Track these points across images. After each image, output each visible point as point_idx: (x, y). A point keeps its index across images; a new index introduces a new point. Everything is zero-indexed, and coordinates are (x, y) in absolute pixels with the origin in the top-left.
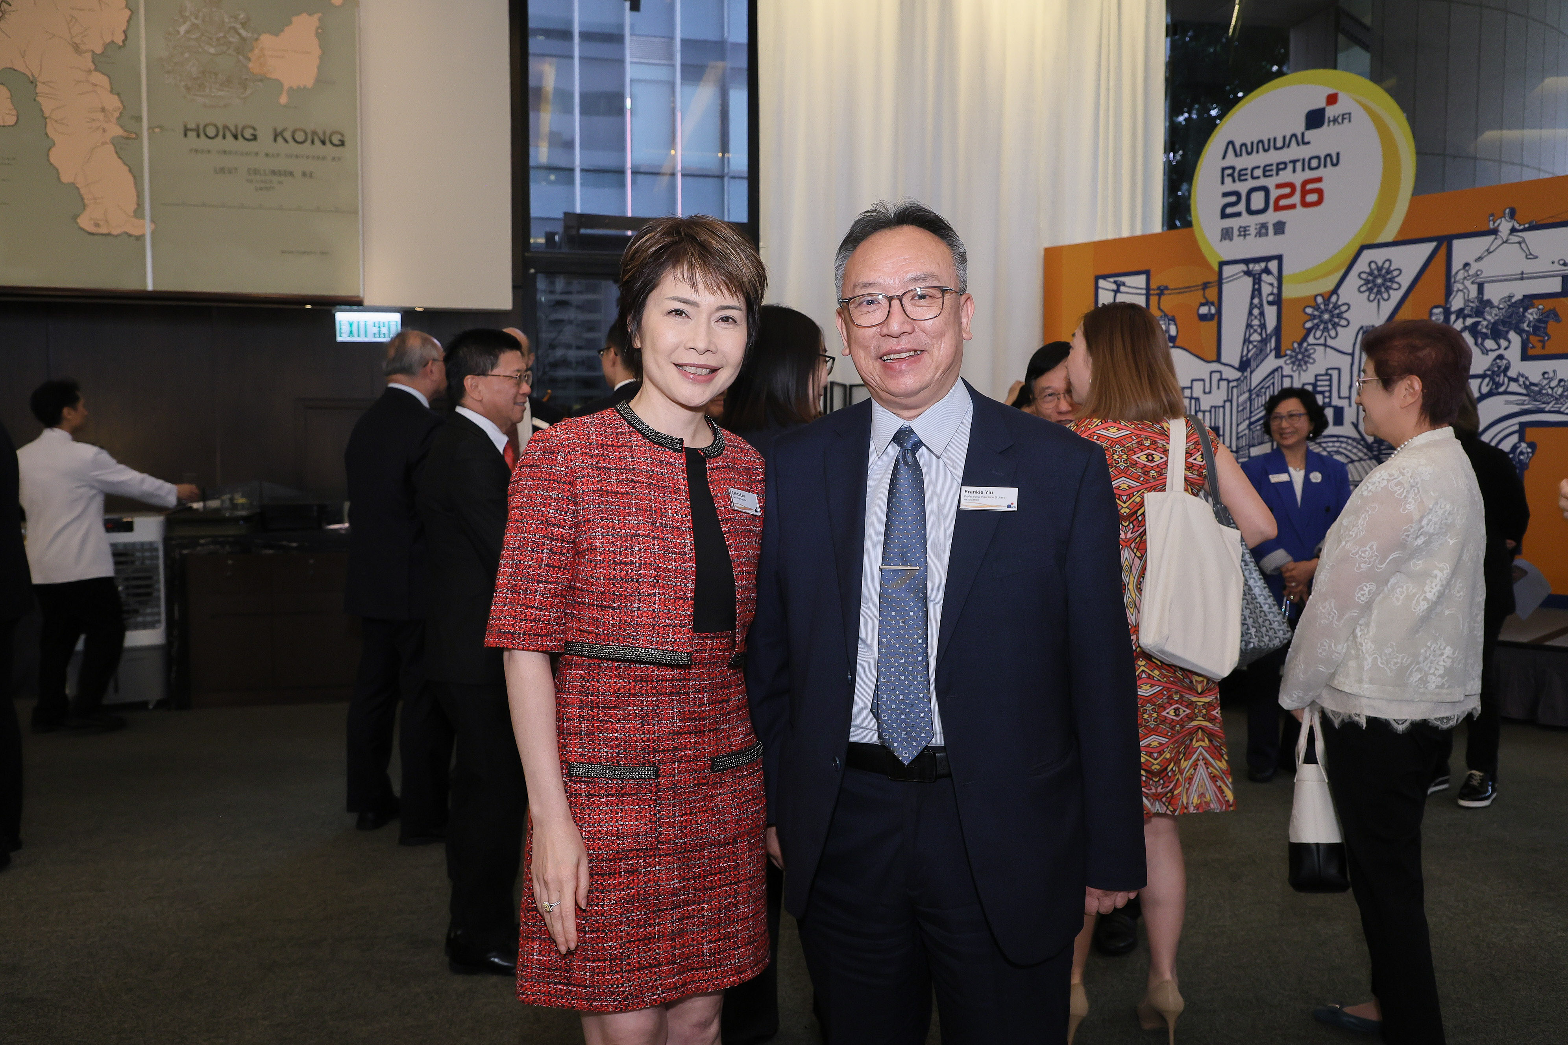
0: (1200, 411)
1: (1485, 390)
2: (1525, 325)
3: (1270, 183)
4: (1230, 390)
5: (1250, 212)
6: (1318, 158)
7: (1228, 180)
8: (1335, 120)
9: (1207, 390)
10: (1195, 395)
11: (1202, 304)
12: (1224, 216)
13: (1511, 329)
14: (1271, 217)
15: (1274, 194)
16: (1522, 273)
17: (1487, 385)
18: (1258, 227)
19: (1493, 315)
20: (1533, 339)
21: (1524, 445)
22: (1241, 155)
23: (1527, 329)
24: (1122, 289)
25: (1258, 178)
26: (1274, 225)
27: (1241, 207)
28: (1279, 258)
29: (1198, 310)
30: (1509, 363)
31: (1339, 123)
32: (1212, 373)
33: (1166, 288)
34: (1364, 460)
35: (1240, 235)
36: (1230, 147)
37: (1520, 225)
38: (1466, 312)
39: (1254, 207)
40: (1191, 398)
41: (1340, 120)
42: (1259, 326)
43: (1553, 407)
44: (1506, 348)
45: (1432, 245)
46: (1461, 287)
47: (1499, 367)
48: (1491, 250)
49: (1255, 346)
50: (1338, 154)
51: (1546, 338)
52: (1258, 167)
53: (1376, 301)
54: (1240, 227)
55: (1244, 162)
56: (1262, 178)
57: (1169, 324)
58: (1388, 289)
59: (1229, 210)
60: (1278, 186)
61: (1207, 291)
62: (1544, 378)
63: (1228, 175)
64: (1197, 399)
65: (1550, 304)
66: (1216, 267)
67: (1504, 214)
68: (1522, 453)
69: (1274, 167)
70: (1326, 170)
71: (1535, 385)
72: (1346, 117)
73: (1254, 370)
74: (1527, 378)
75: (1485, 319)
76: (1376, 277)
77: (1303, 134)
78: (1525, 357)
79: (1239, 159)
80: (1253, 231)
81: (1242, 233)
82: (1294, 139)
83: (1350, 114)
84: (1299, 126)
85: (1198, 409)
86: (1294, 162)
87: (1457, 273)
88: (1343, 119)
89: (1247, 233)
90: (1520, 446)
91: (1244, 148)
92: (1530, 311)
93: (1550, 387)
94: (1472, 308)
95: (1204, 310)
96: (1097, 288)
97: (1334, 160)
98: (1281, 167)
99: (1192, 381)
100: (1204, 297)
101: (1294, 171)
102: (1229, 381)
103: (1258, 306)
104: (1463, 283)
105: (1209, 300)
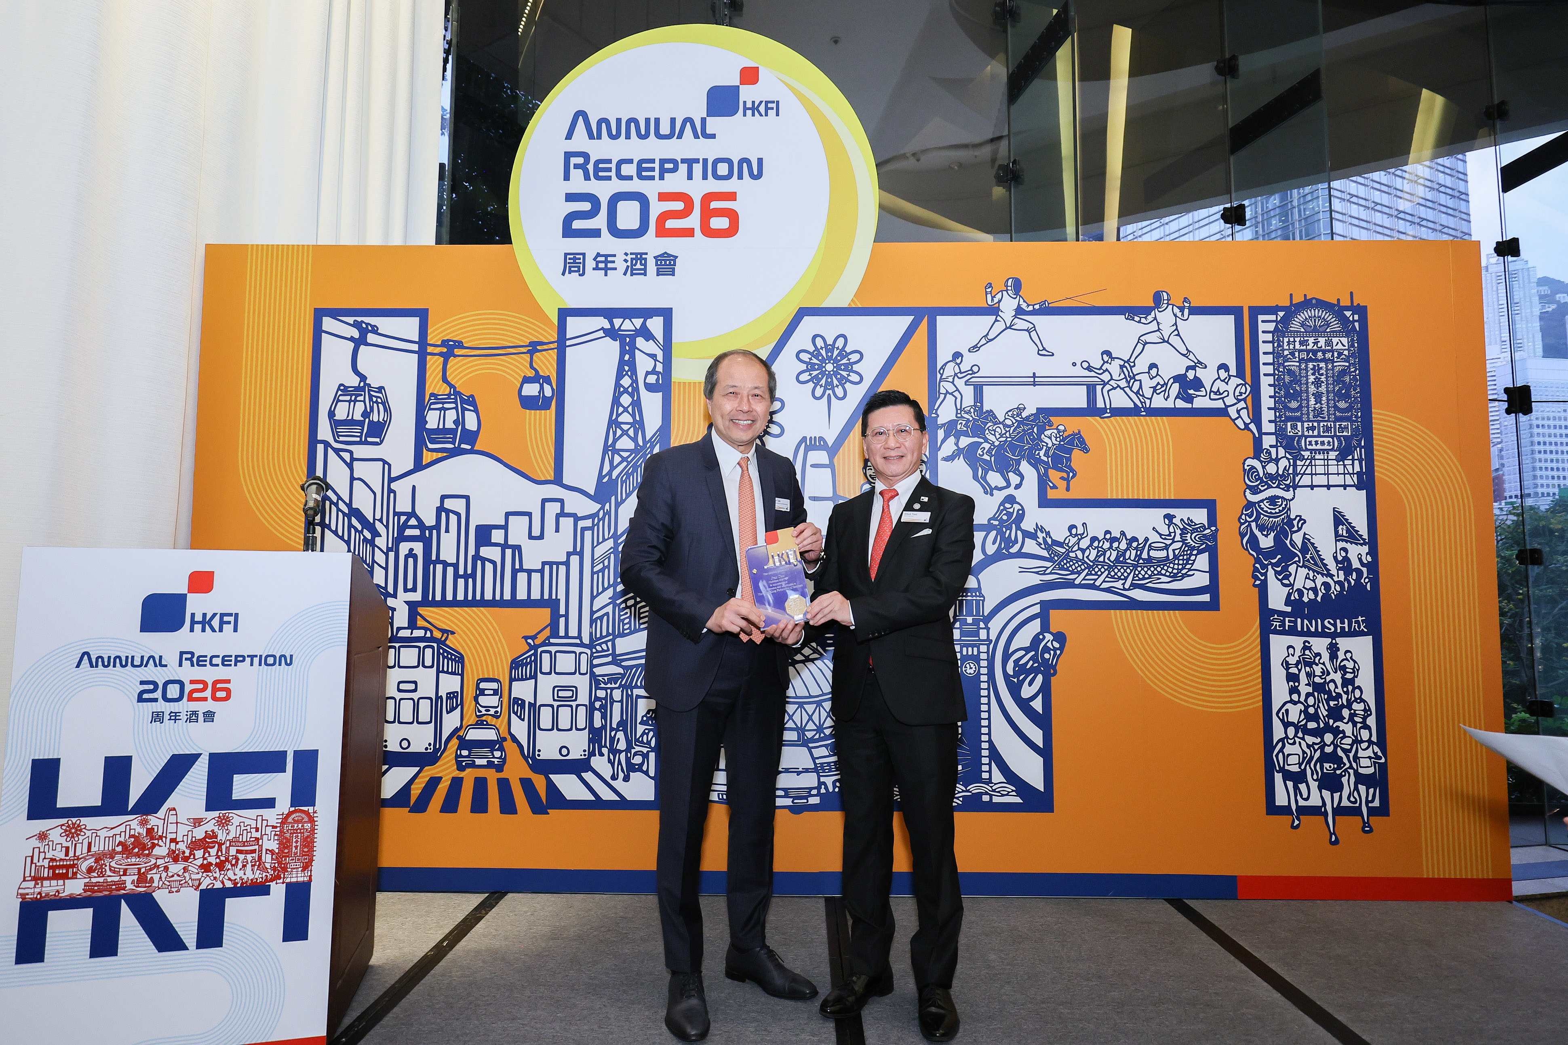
0: (521, 570)
1: (991, 549)
2: (1042, 453)
3: (651, 189)
4: (578, 535)
5: (617, 233)
6: (729, 161)
7: (577, 175)
8: (754, 109)
9: (536, 532)
10: (511, 542)
11: (526, 380)
12: (568, 232)
13: (1023, 457)
14: (651, 245)
15: (657, 208)
16: (1034, 376)
17: (994, 543)
18: (629, 258)
19: (998, 436)
20: (1055, 476)
21: (1049, 637)
22: (599, 137)
23: (1045, 459)
24: (371, 338)
25: (630, 178)
26: (656, 258)
27: (600, 221)
28: (666, 314)
29: (520, 390)
30: (1023, 510)
31: (761, 115)
32: (544, 501)
33: (460, 345)
34: (813, 660)
35: (597, 268)
36: (581, 122)
37: (1028, 305)
38: (959, 427)
39: (622, 224)
40: (505, 546)
41: (762, 109)
42: (632, 425)
43: (1084, 579)
44: (1018, 487)
45: (908, 320)
46: (951, 389)
47: (1009, 515)
48: (990, 337)
49: (624, 459)
50: (760, 161)
51: (1071, 474)
52: (630, 161)
53: (825, 399)
54: (598, 255)
55: (604, 149)
56: (636, 179)
57: (464, 410)
58: (843, 381)
59: (577, 224)
60: (663, 197)
61: (538, 357)
62: (1071, 535)
63: (577, 166)
64: (517, 549)
65: (1071, 425)
66: (555, 320)
67: (1007, 286)
68: (1046, 649)
69: (657, 165)
70: (742, 183)
71: (1060, 544)
72: (771, 107)
73: (623, 501)
74: (1048, 533)
75: (986, 440)
76: (823, 361)
77: (703, 121)
78: (1044, 502)
79: (596, 142)
80: (621, 265)
81: (602, 265)
82: (688, 127)
83: (777, 103)
84: (698, 106)
85: (517, 567)
86: (690, 162)
87: (943, 367)
88: (767, 109)
89: (610, 265)
90: (1044, 637)
91: (604, 126)
92: (1048, 433)
93: (1079, 549)
94: (968, 421)
95: (531, 390)
96: (318, 332)
97: (753, 170)
98: (668, 166)
99: (508, 515)
100: (532, 367)
101: (690, 177)
102: (577, 518)
103: (630, 390)
104: (953, 382)
105: (541, 373)
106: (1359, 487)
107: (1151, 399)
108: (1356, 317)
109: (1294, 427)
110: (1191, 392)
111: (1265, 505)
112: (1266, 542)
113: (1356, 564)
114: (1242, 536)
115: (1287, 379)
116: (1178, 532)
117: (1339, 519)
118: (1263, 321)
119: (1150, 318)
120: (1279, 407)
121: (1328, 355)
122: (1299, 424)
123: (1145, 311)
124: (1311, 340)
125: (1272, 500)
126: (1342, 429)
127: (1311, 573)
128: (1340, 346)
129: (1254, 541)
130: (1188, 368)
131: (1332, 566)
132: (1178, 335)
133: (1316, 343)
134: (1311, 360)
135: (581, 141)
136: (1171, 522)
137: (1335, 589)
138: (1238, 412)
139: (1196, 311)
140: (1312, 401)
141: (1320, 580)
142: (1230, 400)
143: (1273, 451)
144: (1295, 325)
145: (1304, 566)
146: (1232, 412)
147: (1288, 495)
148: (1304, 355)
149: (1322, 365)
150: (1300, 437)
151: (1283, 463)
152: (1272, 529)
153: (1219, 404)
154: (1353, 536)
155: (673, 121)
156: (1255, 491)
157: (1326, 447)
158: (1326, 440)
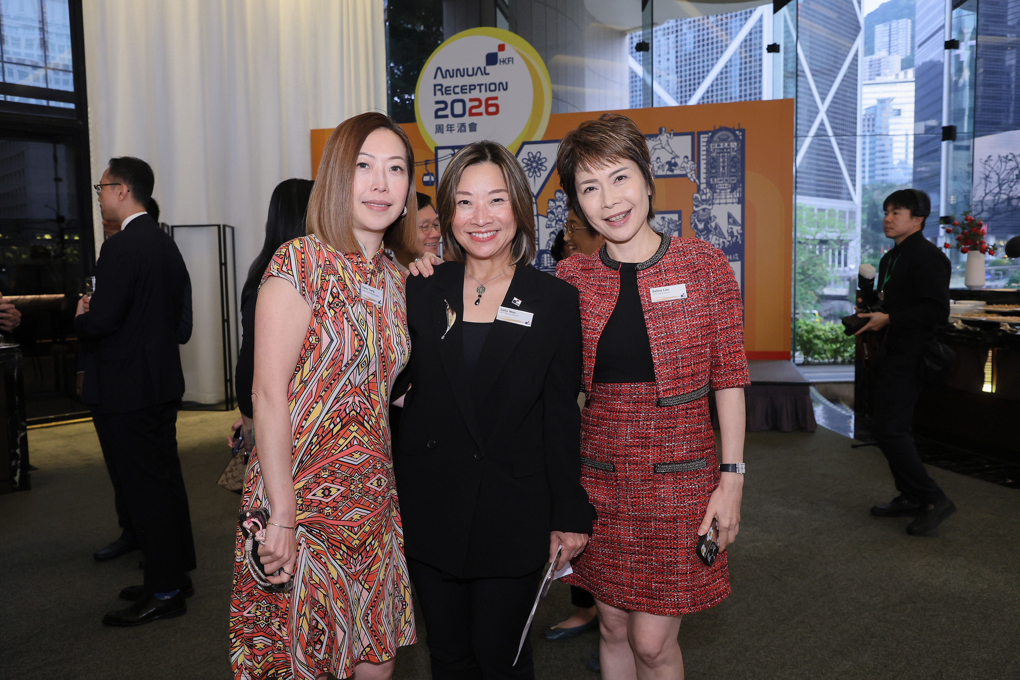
3: (466, 97)
5: (454, 116)
6: (495, 84)
7: (438, 93)
8: (504, 61)
11: (425, 175)
12: (437, 117)
14: (467, 120)
15: (469, 105)
18: (459, 125)
22: (446, 77)
25: (458, 93)
26: (469, 125)
27: (448, 112)
29: (423, 179)
31: (506, 64)
35: (448, 130)
36: (439, 72)
39: (456, 112)
41: (507, 61)
50: (507, 83)
52: (458, 86)
53: (533, 177)
54: (448, 125)
55: (448, 82)
56: (460, 94)
58: (539, 170)
59: (440, 113)
60: (471, 100)
61: (428, 166)
63: (439, 90)
66: (433, 150)
69: (468, 87)
70: (499, 92)
72: (510, 60)
76: (532, 162)
77: (485, 68)
79: (445, 79)
80: (456, 128)
82: (479, 71)
83: (512, 58)
84: (482, 63)
86: (480, 85)
88: (509, 61)
89: (452, 129)
91: (448, 73)
95: (426, 178)
97: (503, 86)
98: (472, 87)
100: (426, 170)
101: (480, 91)
105: (430, 172)
106: (738, 203)
107: (657, 172)
108: (741, 134)
109: (713, 180)
110: (673, 168)
111: (701, 212)
112: (701, 226)
113: (736, 234)
114: (691, 224)
115: (712, 161)
116: (667, 224)
117: (730, 216)
118: (703, 138)
119: (657, 138)
120: (708, 172)
121: (729, 150)
122: (715, 179)
123: (656, 136)
124: (722, 144)
125: (704, 210)
126: (733, 180)
127: (718, 238)
128: (733, 146)
129: (696, 226)
130: (673, 158)
131: (726, 235)
132: (669, 145)
133: (724, 145)
134: (721, 153)
135: (439, 80)
136: (664, 220)
137: (727, 244)
138: (691, 175)
139: (675, 135)
140: (721, 169)
141: (721, 240)
142: (688, 170)
143: (705, 190)
144: (716, 138)
145: (715, 235)
146: (689, 175)
147: (710, 207)
148: (719, 151)
149: (726, 154)
150: (716, 184)
151: (709, 195)
152: (703, 221)
153: (684, 172)
154: (735, 223)
155: (473, 69)
156: (697, 206)
157: (726, 188)
158: (726, 185)
